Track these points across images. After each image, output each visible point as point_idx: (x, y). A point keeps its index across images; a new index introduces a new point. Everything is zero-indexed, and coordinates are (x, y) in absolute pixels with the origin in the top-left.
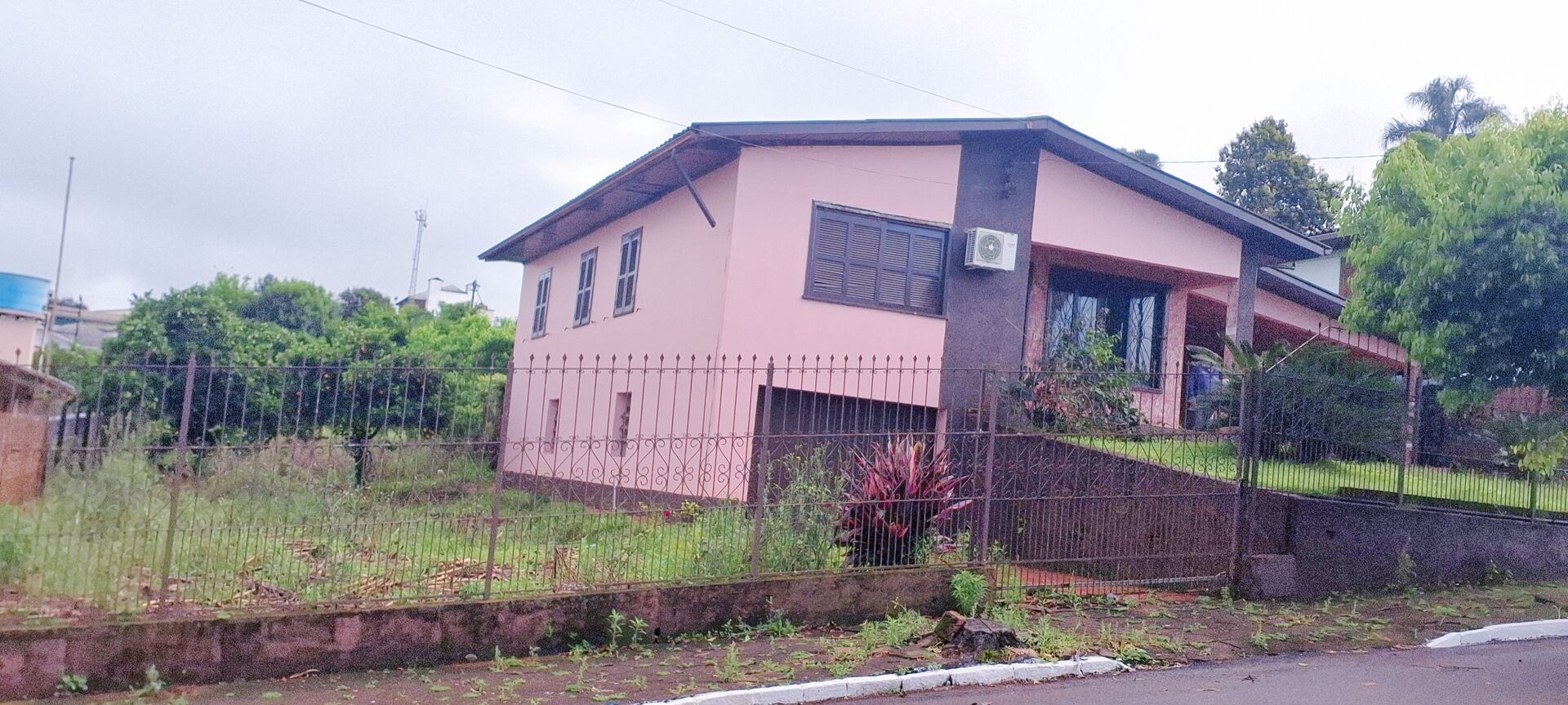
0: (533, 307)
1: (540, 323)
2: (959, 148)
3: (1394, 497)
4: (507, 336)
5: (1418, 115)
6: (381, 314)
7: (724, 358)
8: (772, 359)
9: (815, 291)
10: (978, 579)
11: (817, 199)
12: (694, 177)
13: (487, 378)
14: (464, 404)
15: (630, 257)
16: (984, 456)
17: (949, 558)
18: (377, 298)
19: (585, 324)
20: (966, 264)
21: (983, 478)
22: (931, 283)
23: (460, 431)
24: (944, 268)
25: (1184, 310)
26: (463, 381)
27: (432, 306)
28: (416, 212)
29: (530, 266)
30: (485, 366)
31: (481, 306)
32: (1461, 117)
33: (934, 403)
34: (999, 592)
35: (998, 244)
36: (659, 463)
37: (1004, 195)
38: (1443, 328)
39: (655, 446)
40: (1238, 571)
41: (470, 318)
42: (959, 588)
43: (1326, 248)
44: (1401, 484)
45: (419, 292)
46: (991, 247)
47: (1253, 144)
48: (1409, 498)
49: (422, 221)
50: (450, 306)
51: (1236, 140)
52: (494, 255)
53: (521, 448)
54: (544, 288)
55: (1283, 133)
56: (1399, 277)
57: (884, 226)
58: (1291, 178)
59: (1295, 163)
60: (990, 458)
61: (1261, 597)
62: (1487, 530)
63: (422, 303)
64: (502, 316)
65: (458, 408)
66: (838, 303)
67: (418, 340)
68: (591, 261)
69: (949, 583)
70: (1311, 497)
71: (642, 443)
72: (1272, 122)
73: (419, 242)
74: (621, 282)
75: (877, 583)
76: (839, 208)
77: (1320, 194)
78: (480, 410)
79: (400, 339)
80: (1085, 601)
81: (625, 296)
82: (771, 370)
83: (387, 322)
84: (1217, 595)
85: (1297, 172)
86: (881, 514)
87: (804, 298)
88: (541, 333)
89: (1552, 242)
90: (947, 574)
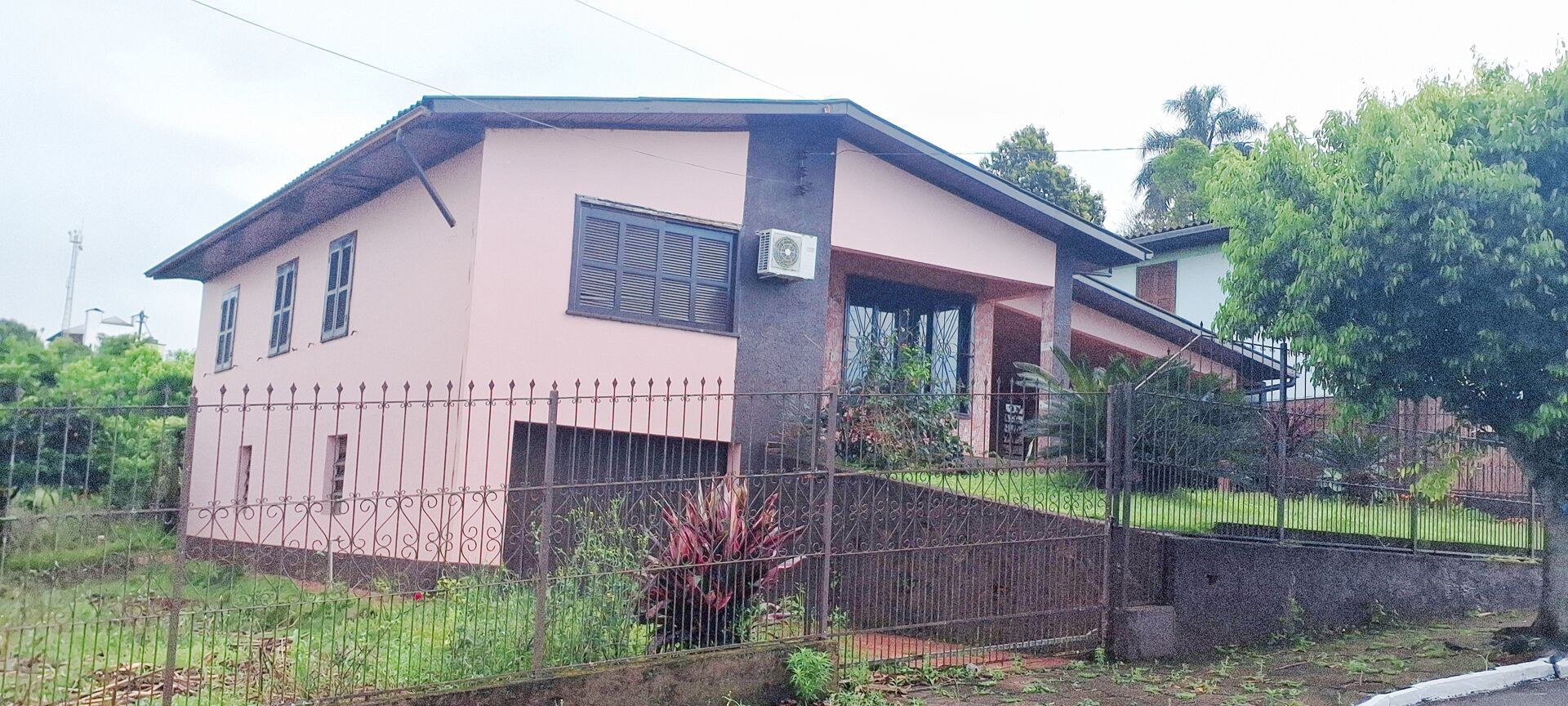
0: (216, 334)
1: (224, 352)
2: (745, 137)
3: (1275, 532)
4: (183, 371)
5: (1175, 124)
6: (24, 349)
7: (471, 386)
8: (555, 385)
9: (580, 306)
10: (820, 658)
11: (579, 193)
12: (429, 164)
13: (159, 422)
14: (130, 455)
15: (341, 269)
16: (822, 501)
17: (784, 632)
18: (21, 332)
19: (285, 353)
20: (759, 272)
21: (821, 529)
22: (718, 294)
23: (124, 486)
24: (733, 275)
25: (991, 323)
26: (129, 428)
27: (91, 340)
28: (70, 233)
29: (211, 285)
30: (157, 408)
31: (149, 340)
32: (1217, 127)
33: (726, 436)
34: (842, 670)
35: (795, 248)
36: (405, 528)
37: (800, 191)
38: (1347, 333)
39: (399, 507)
40: (1111, 628)
41: (136, 350)
42: (798, 671)
43: (1146, 252)
44: (1281, 516)
45: (74, 326)
46: (788, 252)
47: (1013, 154)
48: (1289, 532)
49: (77, 243)
50: (112, 339)
51: (997, 150)
52: (165, 271)
53: (210, 516)
54: (229, 311)
55: (1044, 142)
56: (1291, 275)
57: (664, 227)
58: (1053, 191)
59: (1057, 174)
60: (829, 505)
61: (1141, 659)
62: (1371, 565)
63: (78, 337)
64: (175, 349)
65: (123, 459)
66: (611, 319)
67: (70, 378)
68: (290, 275)
69: (785, 665)
70: (1190, 536)
71: (382, 502)
72: (1033, 131)
73: (73, 267)
74: (330, 299)
75: (696, 672)
76: (608, 204)
77: (1083, 205)
78: (151, 461)
79: (48, 379)
80: (943, 675)
81: (336, 316)
82: (554, 400)
83: (33, 359)
84: (1091, 658)
85: (1059, 182)
86: (697, 580)
87: (567, 313)
88: (226, 365)
89: (1473, 229)
90: (781, 653)
